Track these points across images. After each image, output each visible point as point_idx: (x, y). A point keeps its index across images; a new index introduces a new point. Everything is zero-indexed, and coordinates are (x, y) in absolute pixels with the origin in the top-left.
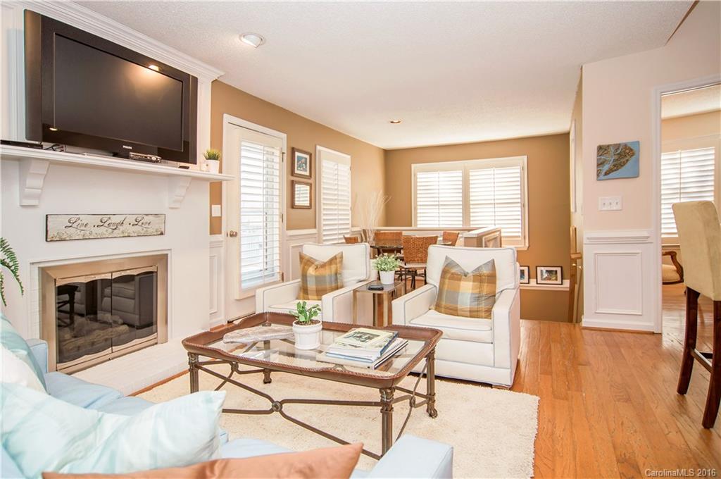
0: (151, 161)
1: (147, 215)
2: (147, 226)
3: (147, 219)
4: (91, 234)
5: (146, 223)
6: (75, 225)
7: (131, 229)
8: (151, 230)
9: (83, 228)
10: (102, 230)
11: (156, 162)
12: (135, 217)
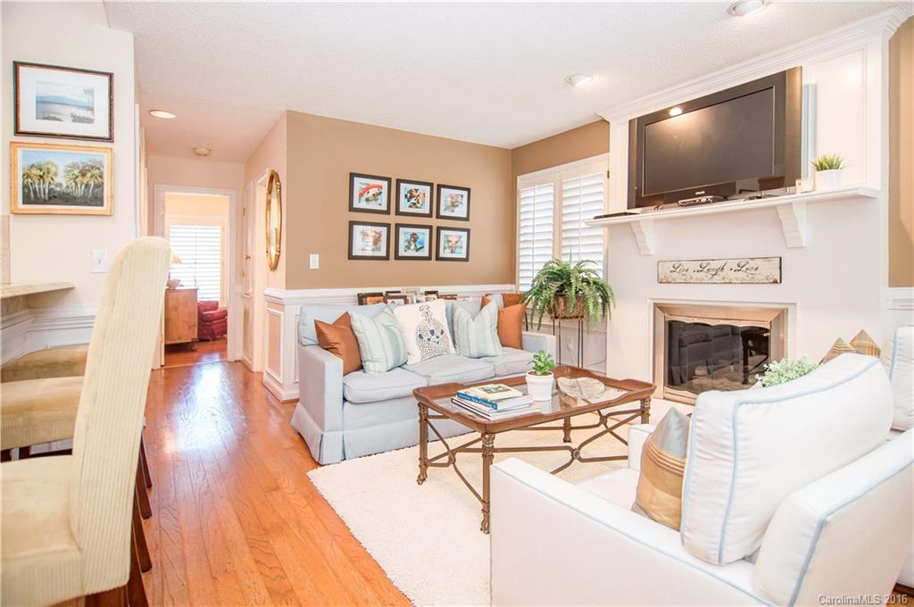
0: (700, 203)
1: (752, 259)
2: (753, 272)
3: (752, 264)
4: (691, 278)
5: (752, 268)
6: (678, 270)
7: (733, 276)
8: (758, 277)
9: (684, 273)
10: (701, 275)
11: (707, 202)
12: (737, 261)
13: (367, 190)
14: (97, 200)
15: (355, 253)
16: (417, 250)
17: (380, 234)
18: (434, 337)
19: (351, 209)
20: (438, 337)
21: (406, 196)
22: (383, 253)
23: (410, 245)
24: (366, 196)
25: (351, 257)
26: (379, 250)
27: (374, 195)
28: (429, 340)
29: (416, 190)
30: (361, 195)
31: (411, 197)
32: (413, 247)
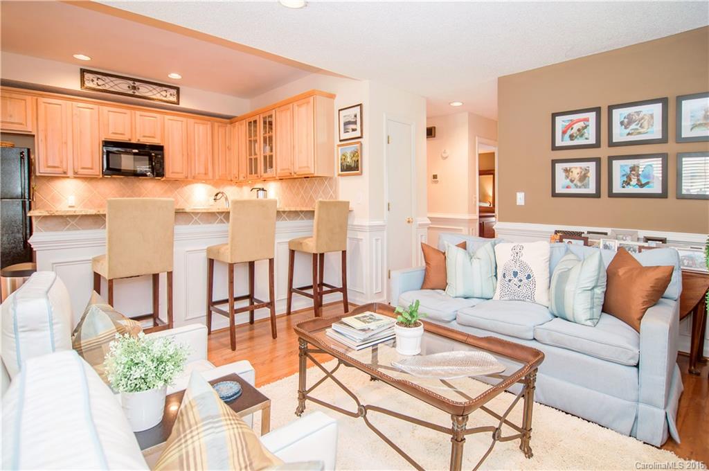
13: (570, 127)
14: (356, 168)
15: (558, 191)
16: (642, 186)
17: (587, 170)
18: (516, 279)
19: (554, 148)
20: (521, 281)
21: (622, 123)
22: (592, 189)
23: (630, 180)
24: (569, 132)
25: (554, 195)
26: (586, 186)
27: (579, 130)
28: (510, 281)
29: (638, 113)
30: (564, 132)
31: (629, 123)
32: (634, 182)
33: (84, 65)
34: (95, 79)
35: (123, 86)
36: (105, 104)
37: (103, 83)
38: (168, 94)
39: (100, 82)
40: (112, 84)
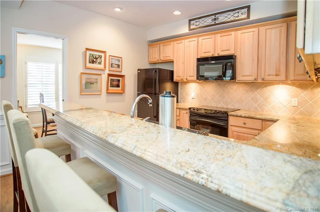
33: (190, 18)
34: (195, 23)
35: (209, 21)
36: (203, 35)
37: (199, 23)
38: (240, 14)
39: (197, 23)
40: (203, 22)
